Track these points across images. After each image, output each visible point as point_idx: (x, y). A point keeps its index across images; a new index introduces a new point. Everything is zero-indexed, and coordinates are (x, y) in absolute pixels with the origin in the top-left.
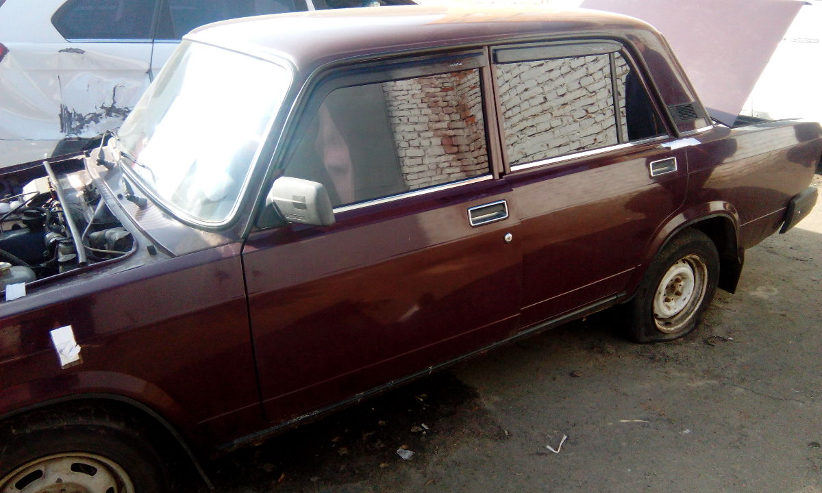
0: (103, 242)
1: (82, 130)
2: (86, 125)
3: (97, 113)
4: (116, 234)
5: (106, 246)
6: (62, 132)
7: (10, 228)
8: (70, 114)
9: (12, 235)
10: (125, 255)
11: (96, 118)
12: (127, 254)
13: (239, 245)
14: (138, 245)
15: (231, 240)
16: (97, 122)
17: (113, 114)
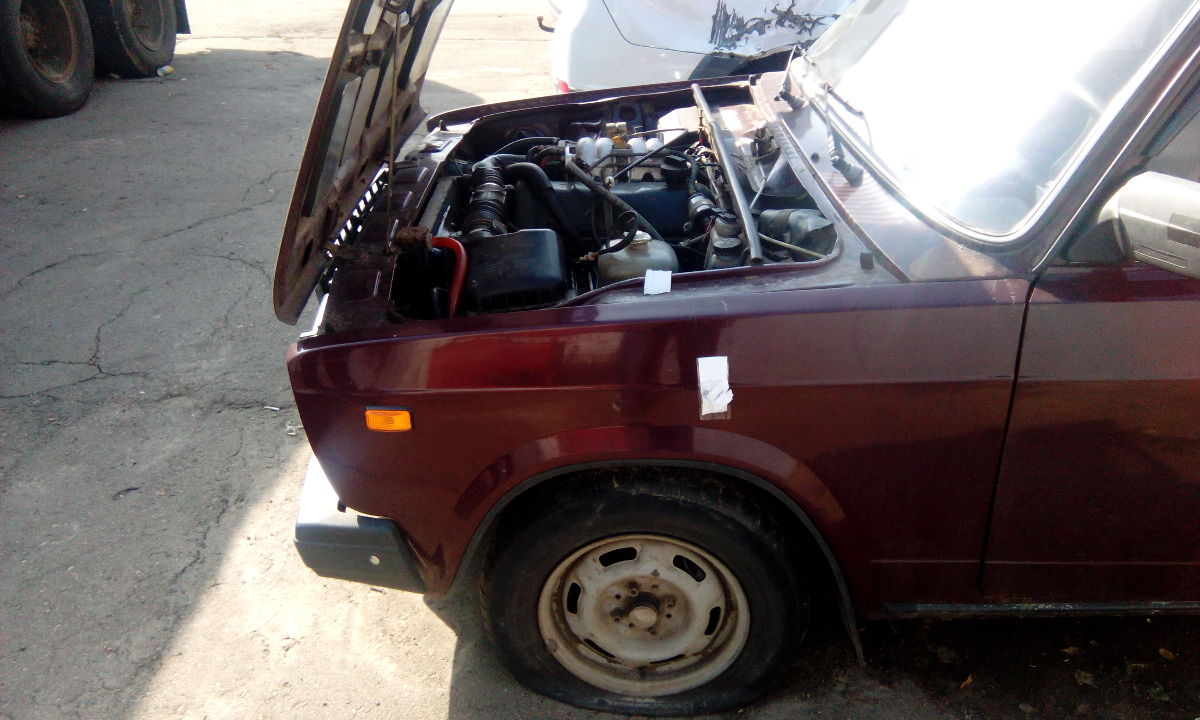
0: (782, 229)
1: (738, 43)
2: (746, 35)
3: (766, 19)
4: (808, 221)
5: (787, 235)
6: (711, 42)
7: (641, 177)
8: (727, 17)
9: (643, 189)
10: (821, 260)
11: (761, 26)
12: (824, 259)
13: (1024, 284)
14: (842, 247)
15: (1012, 273)
16: (762, 32)
17: (787, 23)
